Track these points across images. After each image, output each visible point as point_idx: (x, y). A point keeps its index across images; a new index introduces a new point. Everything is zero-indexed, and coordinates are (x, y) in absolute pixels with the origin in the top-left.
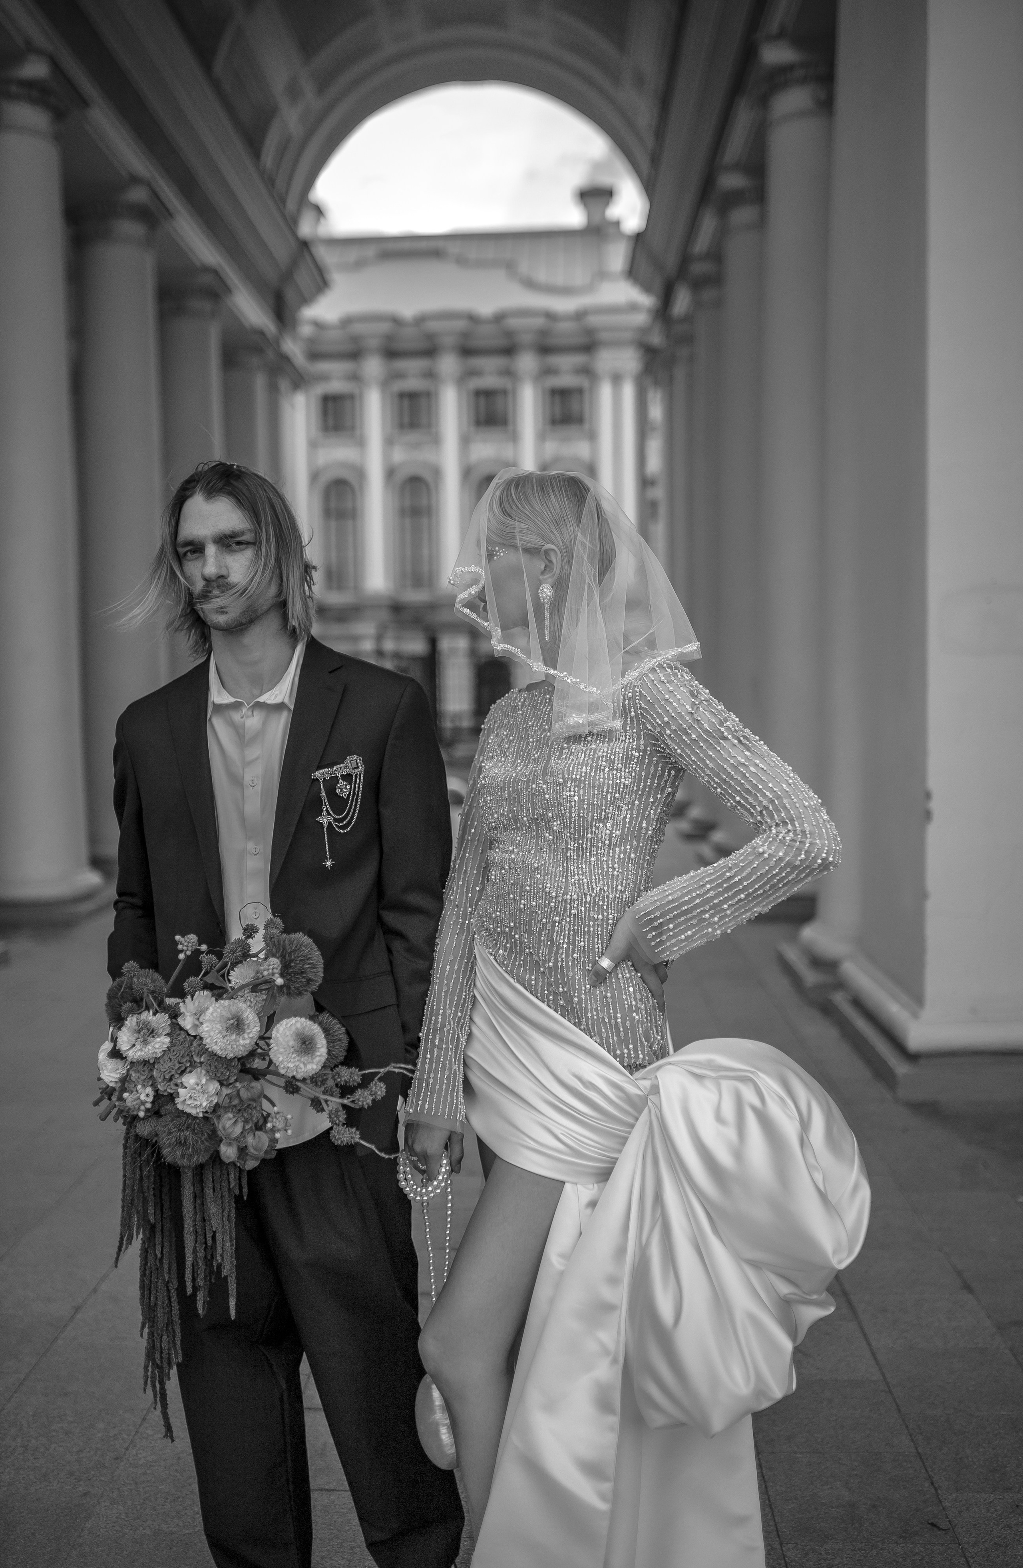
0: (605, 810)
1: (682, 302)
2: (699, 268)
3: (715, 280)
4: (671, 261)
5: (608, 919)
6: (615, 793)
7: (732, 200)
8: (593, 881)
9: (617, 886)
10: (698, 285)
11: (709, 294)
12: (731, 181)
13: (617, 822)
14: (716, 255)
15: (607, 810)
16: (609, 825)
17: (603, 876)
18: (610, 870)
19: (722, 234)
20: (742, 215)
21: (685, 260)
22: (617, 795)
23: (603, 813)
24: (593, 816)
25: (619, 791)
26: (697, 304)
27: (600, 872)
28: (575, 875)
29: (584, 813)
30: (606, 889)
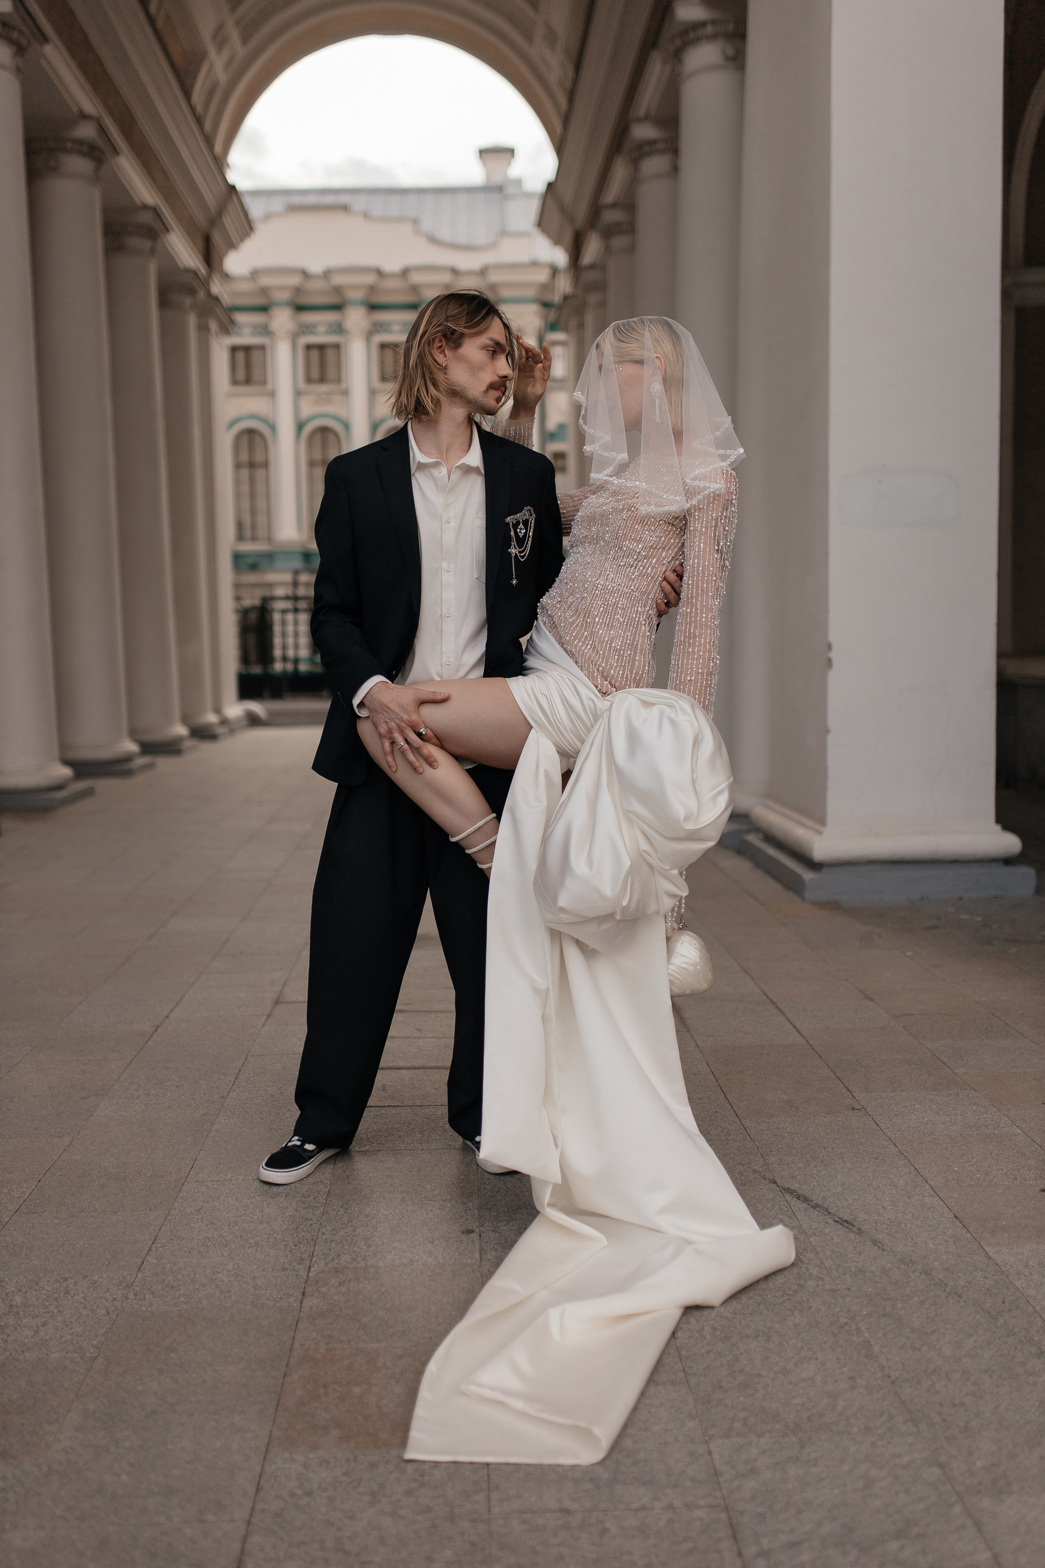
0: (641, 535)
1: (592, 250)
2: (610, 217)
3: (630, 228)
4: (581, 213)
5: (618, 604)
6: (652, 526)
7: (644, 149)
8: (617, 577)
9: (631, 586)
10: (608, 233)
11: (619, 242)
12: (643, 132)
13: (646, 546)
14: (629, 204)
15: (642, 536)
16: (640, 546)
17: (624, 576)
18: (630, 574)
19: (633, 183)
20: (654, 164)
21: (596, 210)
22: (652, 528)
23: (639, 536)
24: (631, 536)
25: (655, 526)
26: (607, 250)
27: (623, 573)
28: (607, 571)
29: (626, 532)
30: (623, 585)
